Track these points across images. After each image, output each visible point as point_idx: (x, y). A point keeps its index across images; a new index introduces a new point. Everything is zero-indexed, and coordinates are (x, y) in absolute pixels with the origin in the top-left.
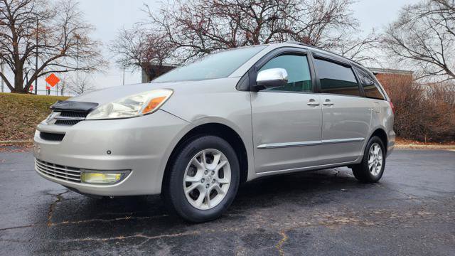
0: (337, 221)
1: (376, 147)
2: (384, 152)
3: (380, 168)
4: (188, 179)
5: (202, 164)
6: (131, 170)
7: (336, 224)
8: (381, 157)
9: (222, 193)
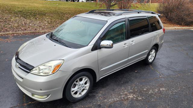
0: (128, 97)
1: (153, 51)
2: (156, 51)
3: (153, 58)
4: (73, 89)
5: (78, 83)
6: (50, 94)
7: (127, 99)
8: (154, 54)
9: (86, 89)
